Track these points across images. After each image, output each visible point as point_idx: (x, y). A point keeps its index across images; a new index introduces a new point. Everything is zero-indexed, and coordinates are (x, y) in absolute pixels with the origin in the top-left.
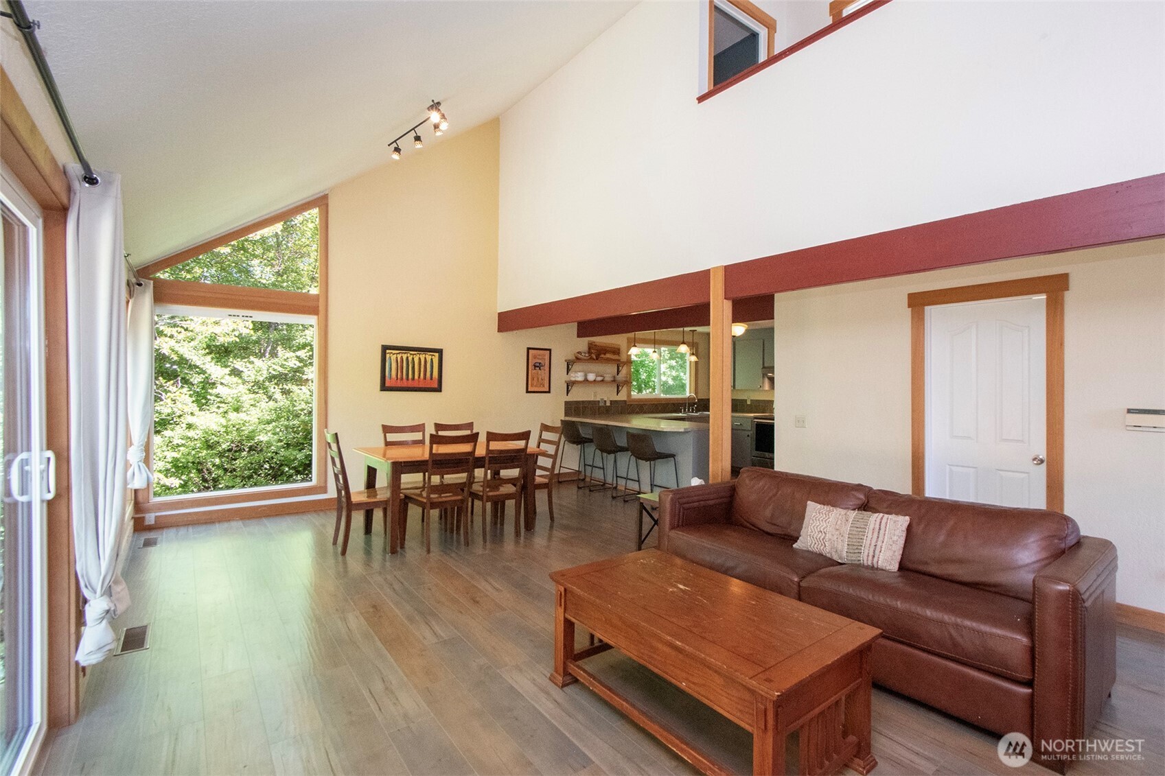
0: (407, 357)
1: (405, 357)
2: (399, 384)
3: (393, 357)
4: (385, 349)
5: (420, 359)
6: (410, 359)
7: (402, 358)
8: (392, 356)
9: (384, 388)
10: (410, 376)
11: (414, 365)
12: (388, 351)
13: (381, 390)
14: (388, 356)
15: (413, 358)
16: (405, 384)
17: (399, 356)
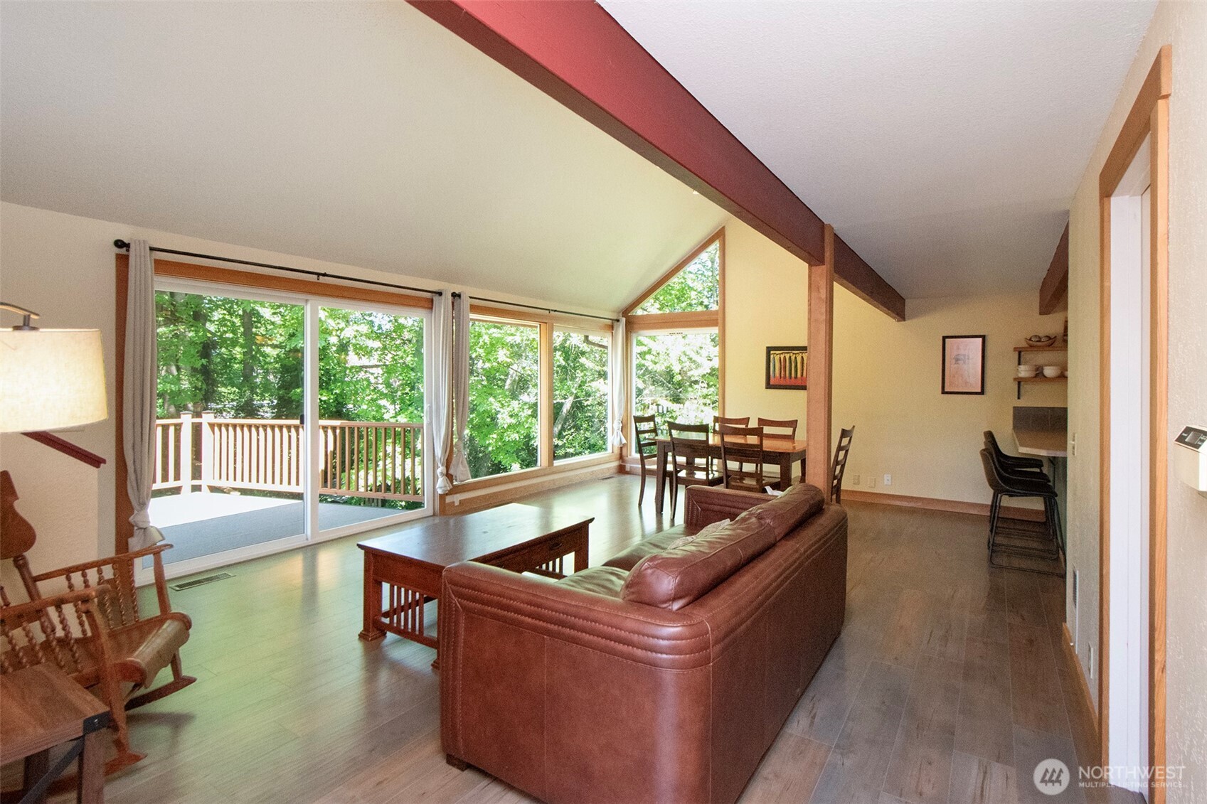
0: (790, 357)
1: (787, 356)
2: (782, 382)
3: (777, 358)
4: (769, 349)
5: (802, 357)
6: (793, 358)
7: (785, 357)
8: (776, 356)
9: (769, 386)
10: (793, 375)
11: (797, 363)
12: (772, 352)
13: (767, 388)
14: (772, 356)
15: (796, 358)
16: (788, 382)
17: (782, 356)
